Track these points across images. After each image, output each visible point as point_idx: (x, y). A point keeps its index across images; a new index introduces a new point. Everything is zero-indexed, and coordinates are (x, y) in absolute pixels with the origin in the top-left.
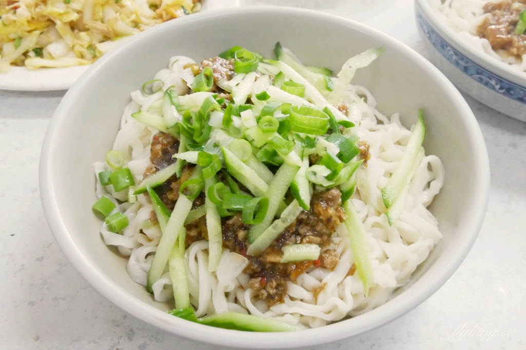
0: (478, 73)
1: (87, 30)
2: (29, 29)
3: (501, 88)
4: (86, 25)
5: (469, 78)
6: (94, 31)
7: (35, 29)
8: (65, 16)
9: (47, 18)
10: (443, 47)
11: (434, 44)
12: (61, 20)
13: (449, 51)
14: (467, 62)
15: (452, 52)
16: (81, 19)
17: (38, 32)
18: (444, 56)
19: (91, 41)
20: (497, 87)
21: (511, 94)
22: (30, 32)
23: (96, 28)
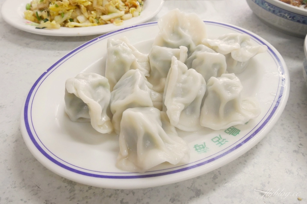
0: (280, 12)
1: (95, 10)
2: (68, 9)
3: (290, 17)
4: (94, 8)
5: (275, 15)
6: (98, 11)
7: (71, 9)
8: (85, 3)
9: (76, 4)
10: (262, 4)
11: (258, 4)
12: (83, 5)
13: (266, 5)
14: (274, 8)
15: (267, 5)
16: (92, 5)
17: (72, 11)
18: (263, 8)
19: (97, 15)
20: (288, 17)
21: (294, 19)
22: (68, 10)
23: (100, 9)
